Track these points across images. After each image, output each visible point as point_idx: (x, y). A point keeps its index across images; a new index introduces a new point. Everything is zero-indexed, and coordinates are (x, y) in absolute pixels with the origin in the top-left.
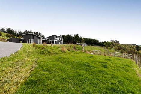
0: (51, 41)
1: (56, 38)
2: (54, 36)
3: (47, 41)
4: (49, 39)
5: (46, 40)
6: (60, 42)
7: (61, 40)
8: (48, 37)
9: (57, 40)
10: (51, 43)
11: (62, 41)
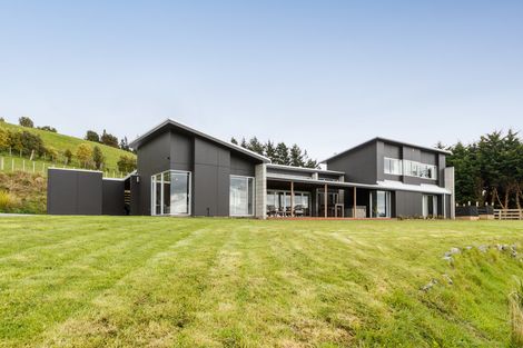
0: (349, 190)
1: (393, 166)
2: (380, 147)
3: (322, 186)
4: (336, 177)
5: (315, 179)
6: (430, 196)
7: (440, 182)
8: (329, 162)
9: (401, 179)
10: (349, 204)
11: (448, 189)
